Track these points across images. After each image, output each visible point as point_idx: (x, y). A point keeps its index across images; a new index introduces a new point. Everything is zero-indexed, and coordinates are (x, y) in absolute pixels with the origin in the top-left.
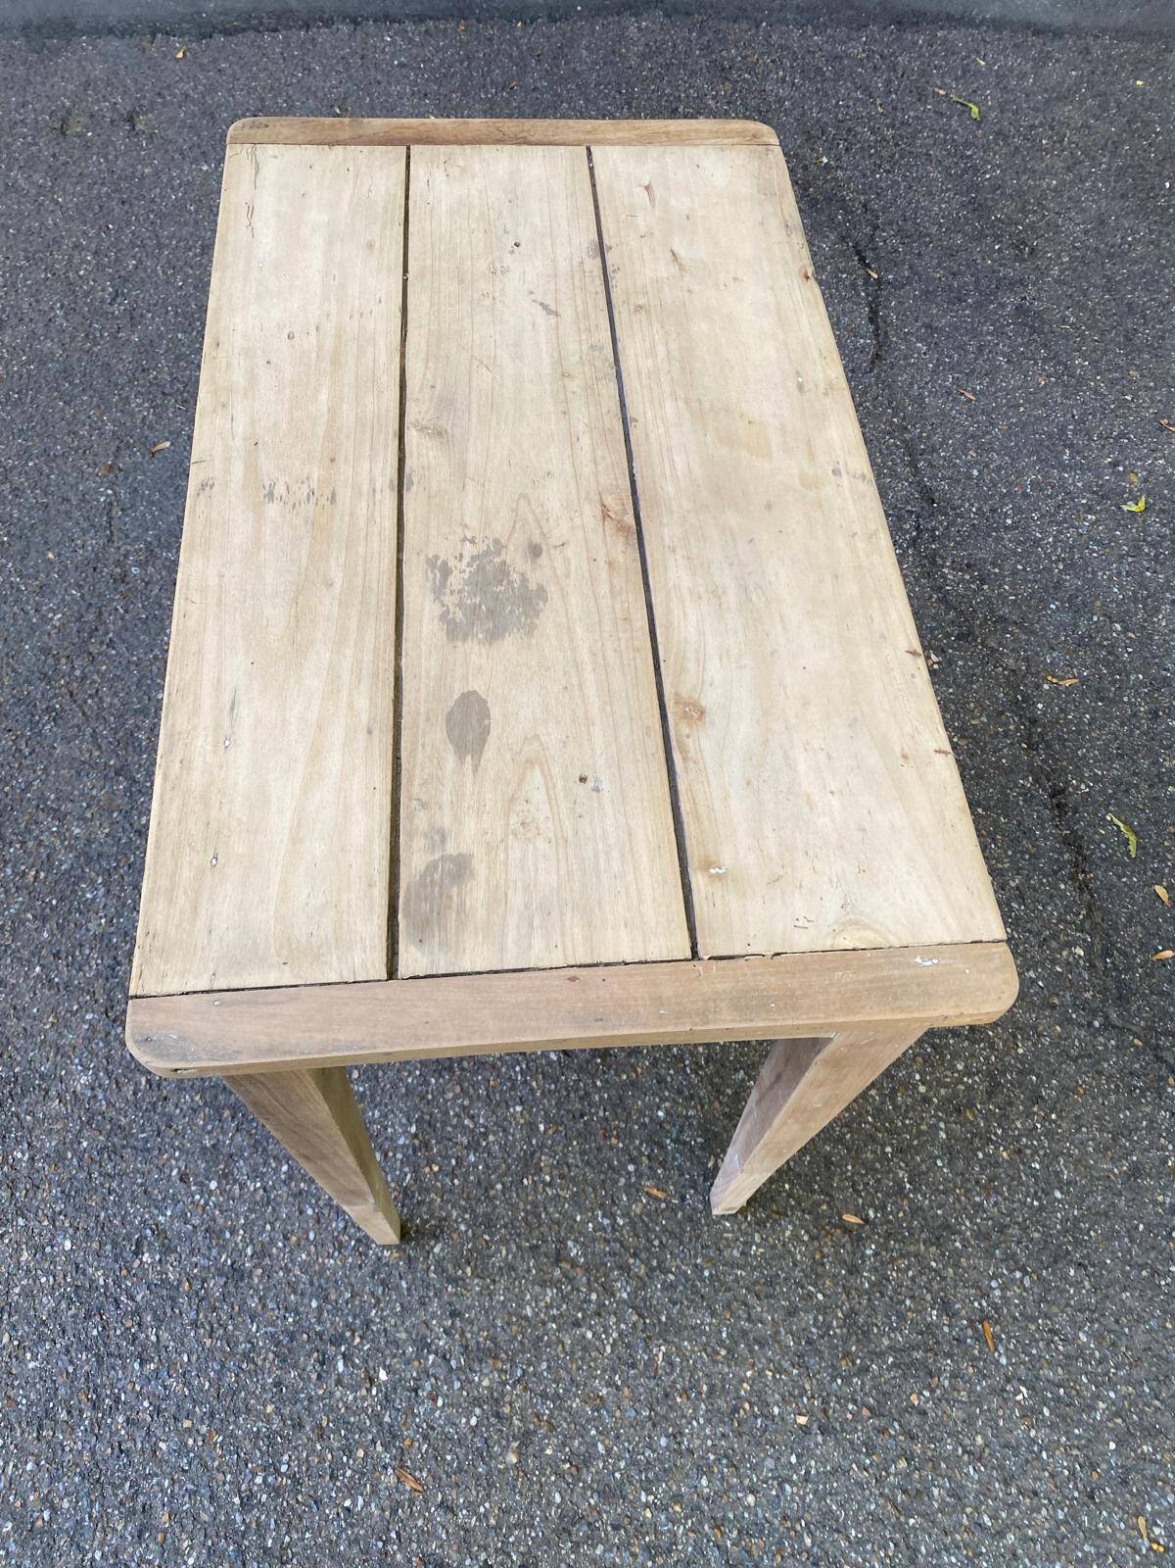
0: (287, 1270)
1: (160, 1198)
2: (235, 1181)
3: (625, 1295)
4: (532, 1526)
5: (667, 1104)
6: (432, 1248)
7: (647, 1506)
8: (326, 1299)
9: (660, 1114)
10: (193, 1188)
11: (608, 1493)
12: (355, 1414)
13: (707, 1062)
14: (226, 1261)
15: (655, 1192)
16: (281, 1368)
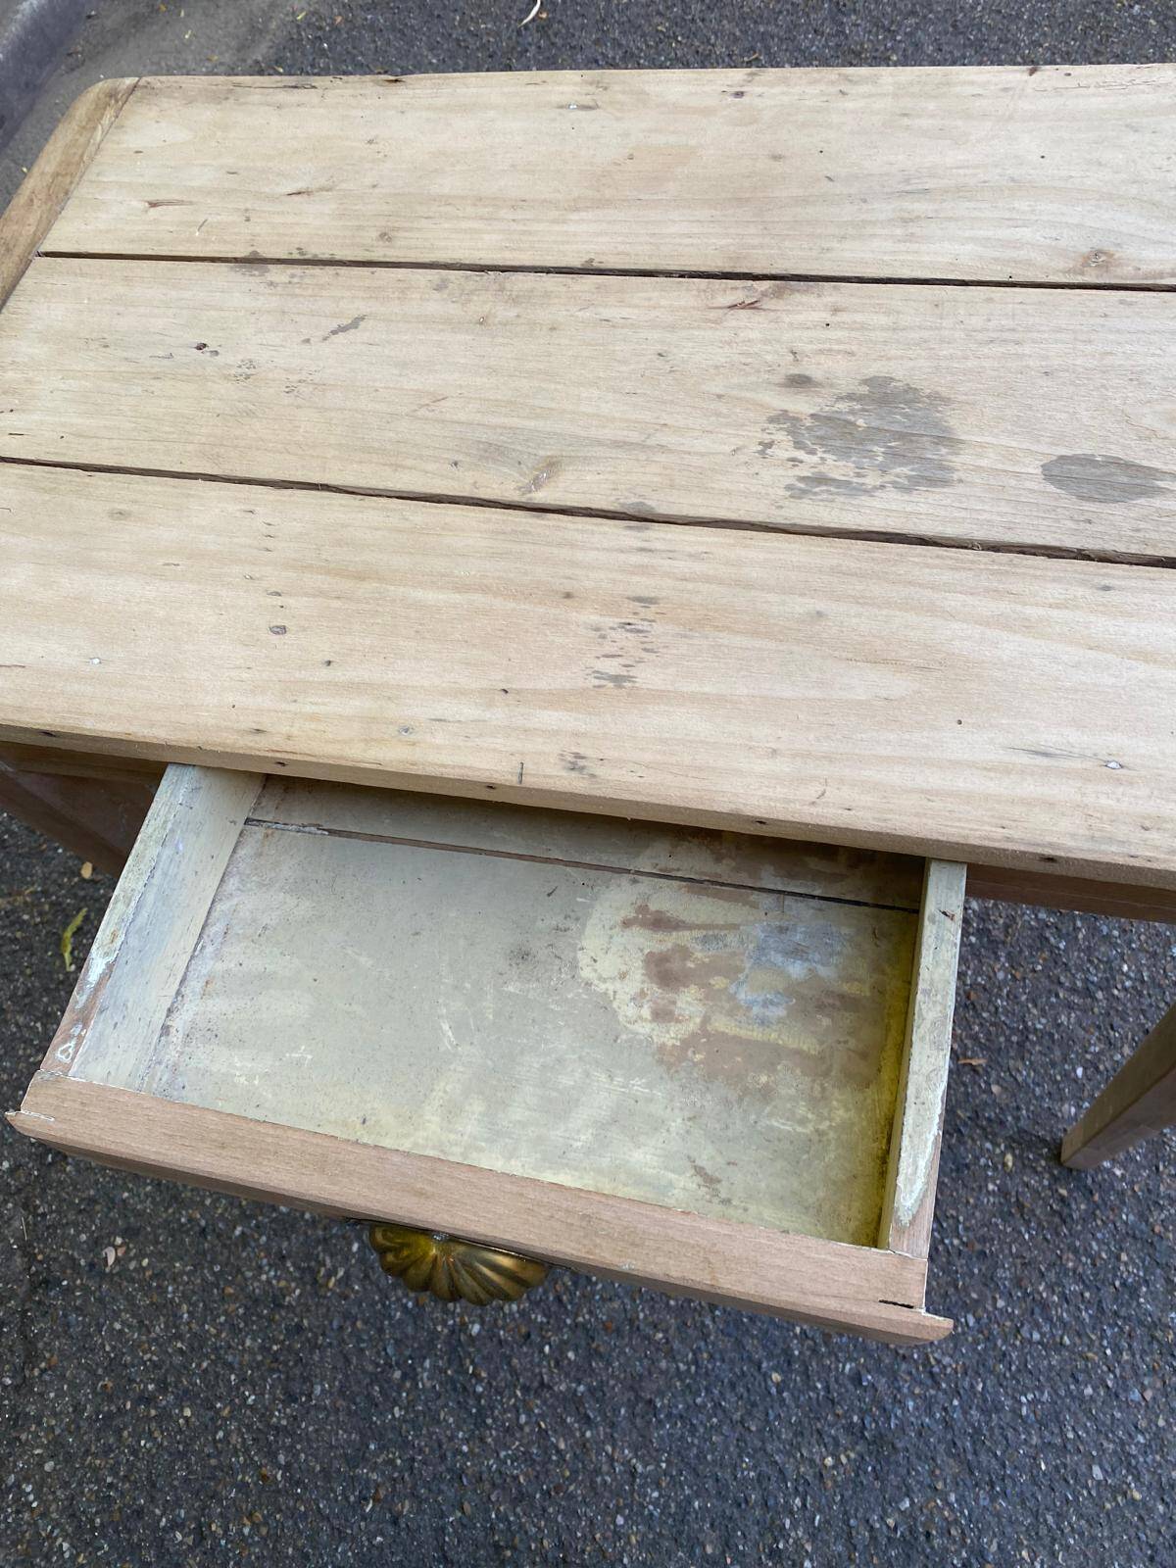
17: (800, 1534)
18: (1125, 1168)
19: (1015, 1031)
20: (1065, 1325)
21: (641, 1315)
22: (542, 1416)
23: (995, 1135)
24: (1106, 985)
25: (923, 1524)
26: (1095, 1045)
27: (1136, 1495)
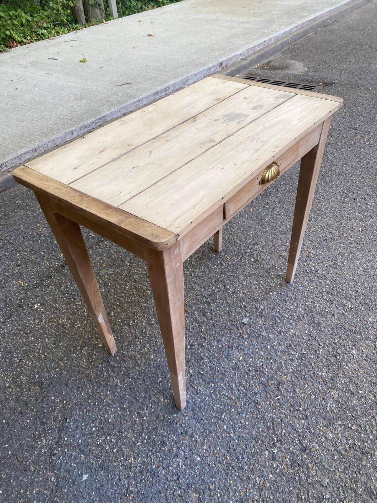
0: (316, 287)
1: (342, 315)
2: (320, 308)
3: (249, 250)
5: (212, 267)
7: (269, 229)
9: (215, 267)
10: (332, 312)
12: (314, 262)
14: (330, 296)
15: (229, 258)
16: (326, 275)
17: (147, 411)
18: (269, 370)
19: (257, 333)
20: (235, 395)
21: (138, 357)
22: (104, 367)
23: (240, 352)
24: (285, 333)
25: (177, 421)
26: (276, 343)
27: (232, 435)
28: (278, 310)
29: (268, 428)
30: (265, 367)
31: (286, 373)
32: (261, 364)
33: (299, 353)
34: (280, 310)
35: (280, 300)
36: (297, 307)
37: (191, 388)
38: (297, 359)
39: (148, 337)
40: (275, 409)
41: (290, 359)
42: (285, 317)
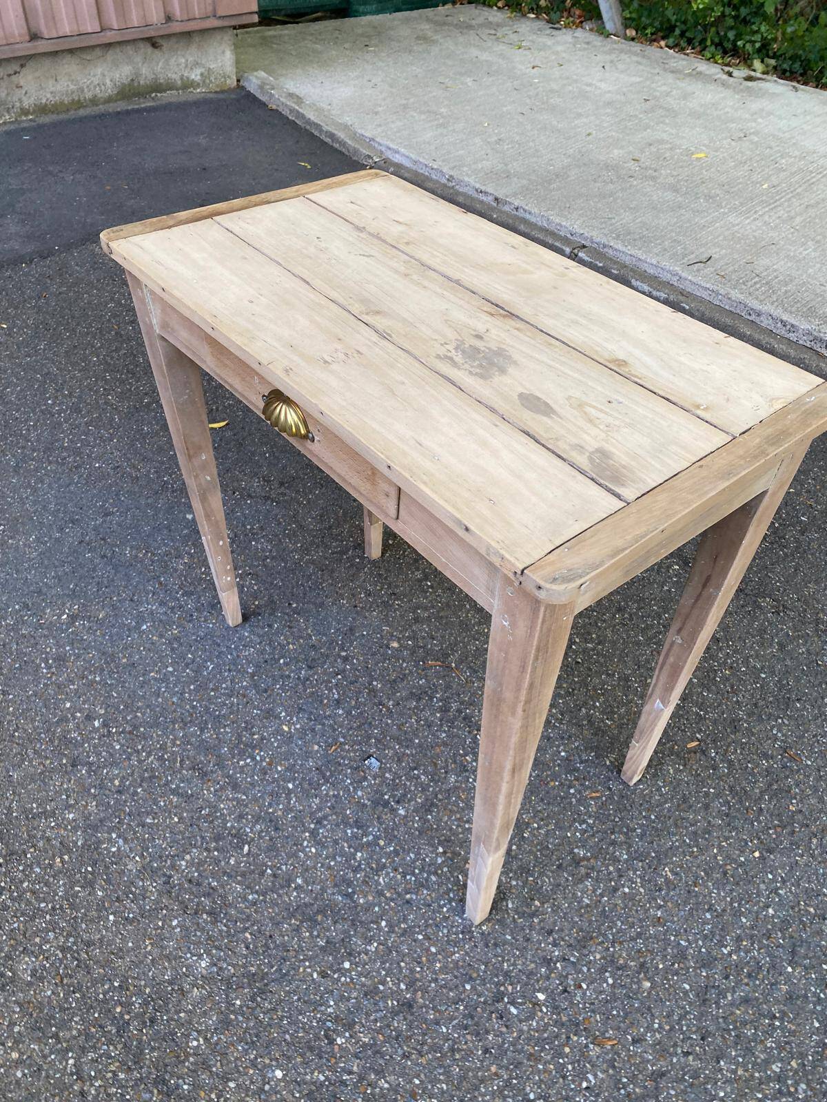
0: (436, 980)
1: (318, 998)
2: (359, 952)
3: (625, 857)
4: (687, 1013)
5: (562, 747)
6: (507, 906)
7: (730, 954)
8: (471, 978)
9: (563, 754)
10: (336, 976)
11: (706, 962)
12: (545, 1031)
13: (562, 715)
14: (393, 1004)
15: (594, 795)
16: (480, 1040)
19: (332, 775)
20: (217, 698)
23: (300, 732)
24: (314, 833)
26: (295, 803)
27: (152, 674)
28: (382, 843)
29: (136, 727)
30: (248, 761)
31: (220, 794)
32: (258, 758)
33: (253, 839)
34: (382, 848)
35: (414, 861)
36: (380, 894)
37: (259, 641)
38: (242, 828)
39: (388, 602)
40: (160, 748)
41: (247, 814)
42: (356, 851)
